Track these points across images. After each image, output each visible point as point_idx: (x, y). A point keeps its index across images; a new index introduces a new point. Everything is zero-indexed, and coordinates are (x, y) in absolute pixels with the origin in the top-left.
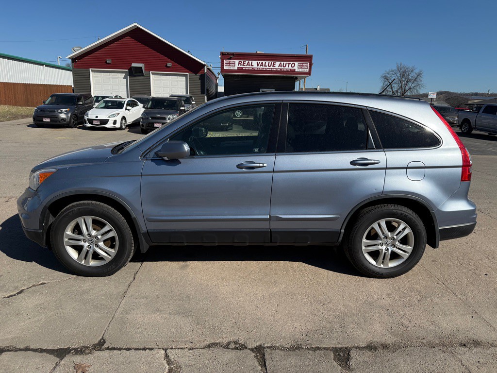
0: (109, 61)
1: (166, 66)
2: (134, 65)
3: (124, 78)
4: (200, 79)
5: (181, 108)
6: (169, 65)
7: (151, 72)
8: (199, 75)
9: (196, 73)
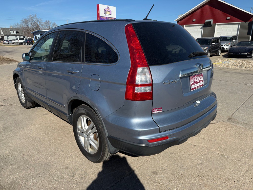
0: (194, 20)
1: (227, 19)
2: (207, 21)
3: (201, 29)
4: (248, 25)
5: (213, 44)
6: (228, 18)
7: (216, 24)
8: (248, 22)
9: (246, 21)
